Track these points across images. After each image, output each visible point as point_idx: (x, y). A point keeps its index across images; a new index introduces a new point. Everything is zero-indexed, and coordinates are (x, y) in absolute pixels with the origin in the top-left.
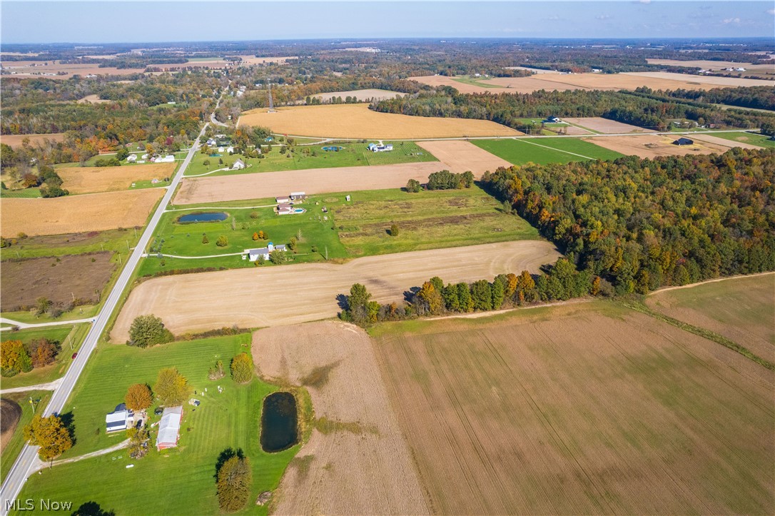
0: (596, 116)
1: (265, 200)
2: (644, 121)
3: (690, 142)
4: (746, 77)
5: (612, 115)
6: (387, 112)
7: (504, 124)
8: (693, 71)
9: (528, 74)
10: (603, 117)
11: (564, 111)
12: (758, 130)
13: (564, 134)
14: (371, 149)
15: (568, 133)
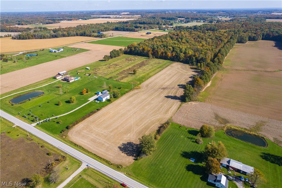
0: (111, 30)
1: (49, 79)
2: (130, 29)
3: (150, 33)
4: (126, 18)
5: (117, 29)
6: (26, 39)
7: (87, 36)
8: (109, 18)
9: (59, 22)
10: (112, 30)
11: (101, 30)
12: (158, 29)
13: (113, 36)
14: (53, 52)
15: (114, 36)
